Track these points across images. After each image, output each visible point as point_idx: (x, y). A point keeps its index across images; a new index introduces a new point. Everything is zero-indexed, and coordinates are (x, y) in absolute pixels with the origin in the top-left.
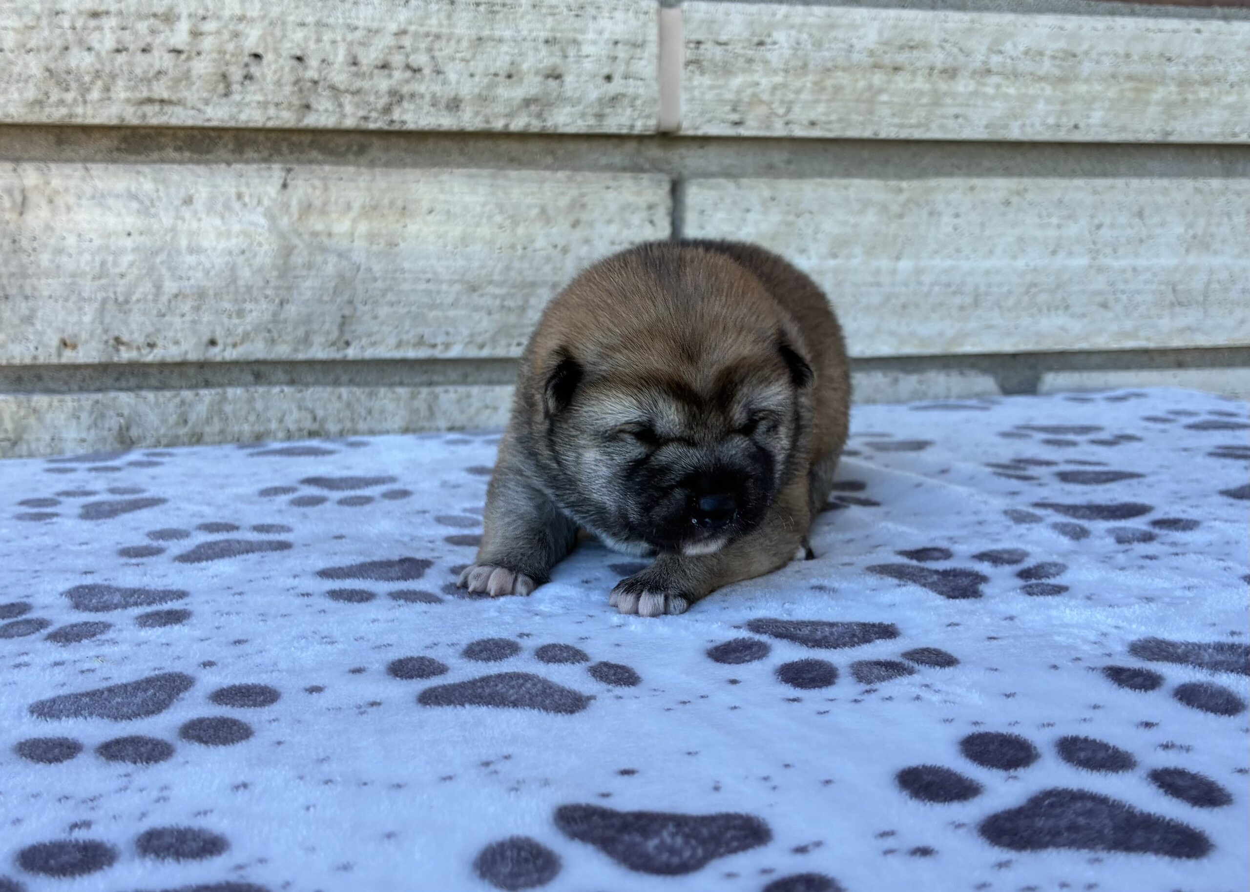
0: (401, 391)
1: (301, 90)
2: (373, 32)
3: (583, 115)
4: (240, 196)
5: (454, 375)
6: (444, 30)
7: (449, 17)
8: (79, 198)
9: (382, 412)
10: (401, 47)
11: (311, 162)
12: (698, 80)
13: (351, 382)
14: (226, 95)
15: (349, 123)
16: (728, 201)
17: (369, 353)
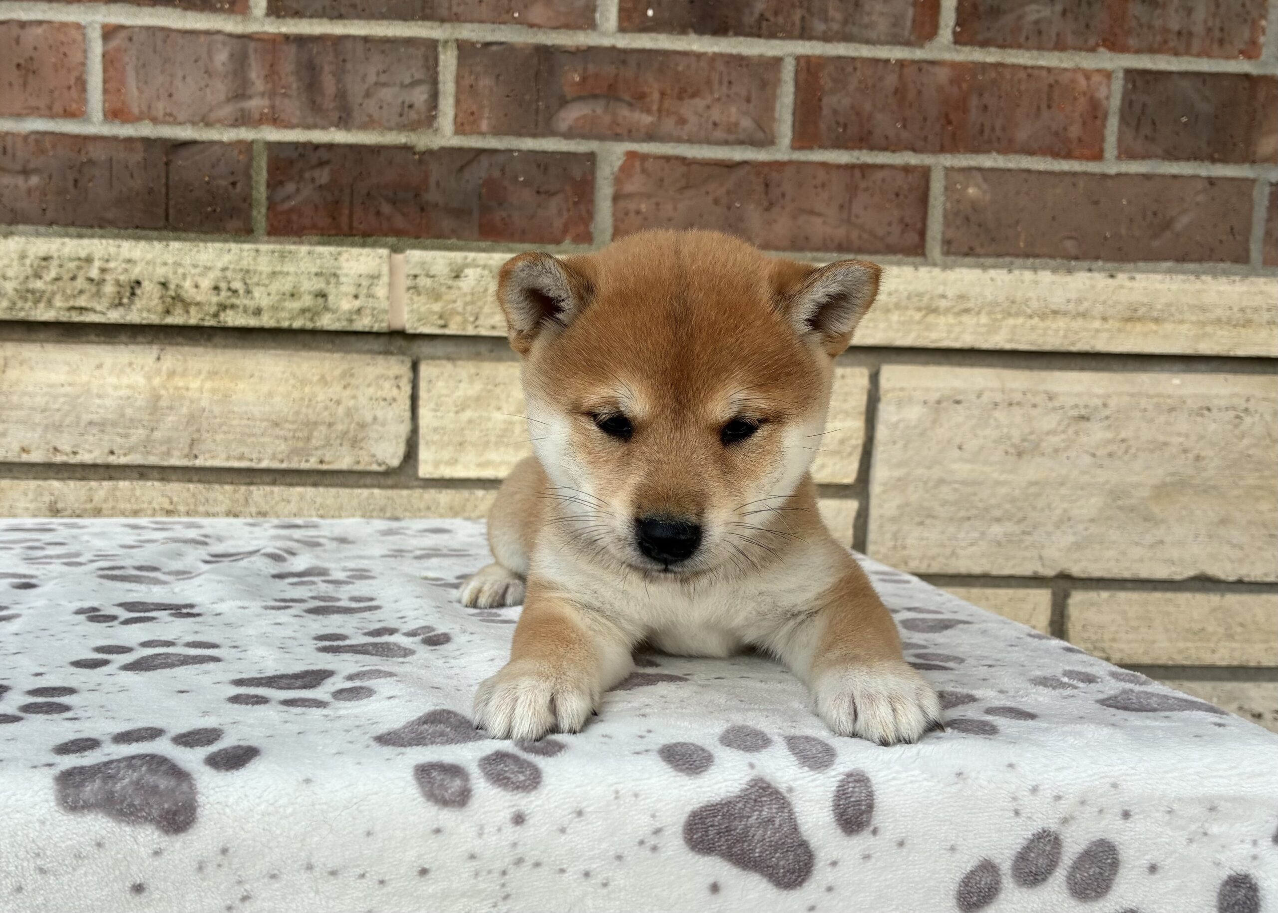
0: (228, 488)
1: (164, 302)
2: (208, 269)
3: (339, 320)
4: (130, 364)
5: (267, 479)
6: (251, 268)
7: (255, 259)
8: (37, 363)
9: (215, 500)
10: (225, 278)
11: (177, 344)
12: (416, 298)
13: (200, 481)
14: (120, 304)
15: (193, 321)
16: (446, 375)
17: (209, 463)
